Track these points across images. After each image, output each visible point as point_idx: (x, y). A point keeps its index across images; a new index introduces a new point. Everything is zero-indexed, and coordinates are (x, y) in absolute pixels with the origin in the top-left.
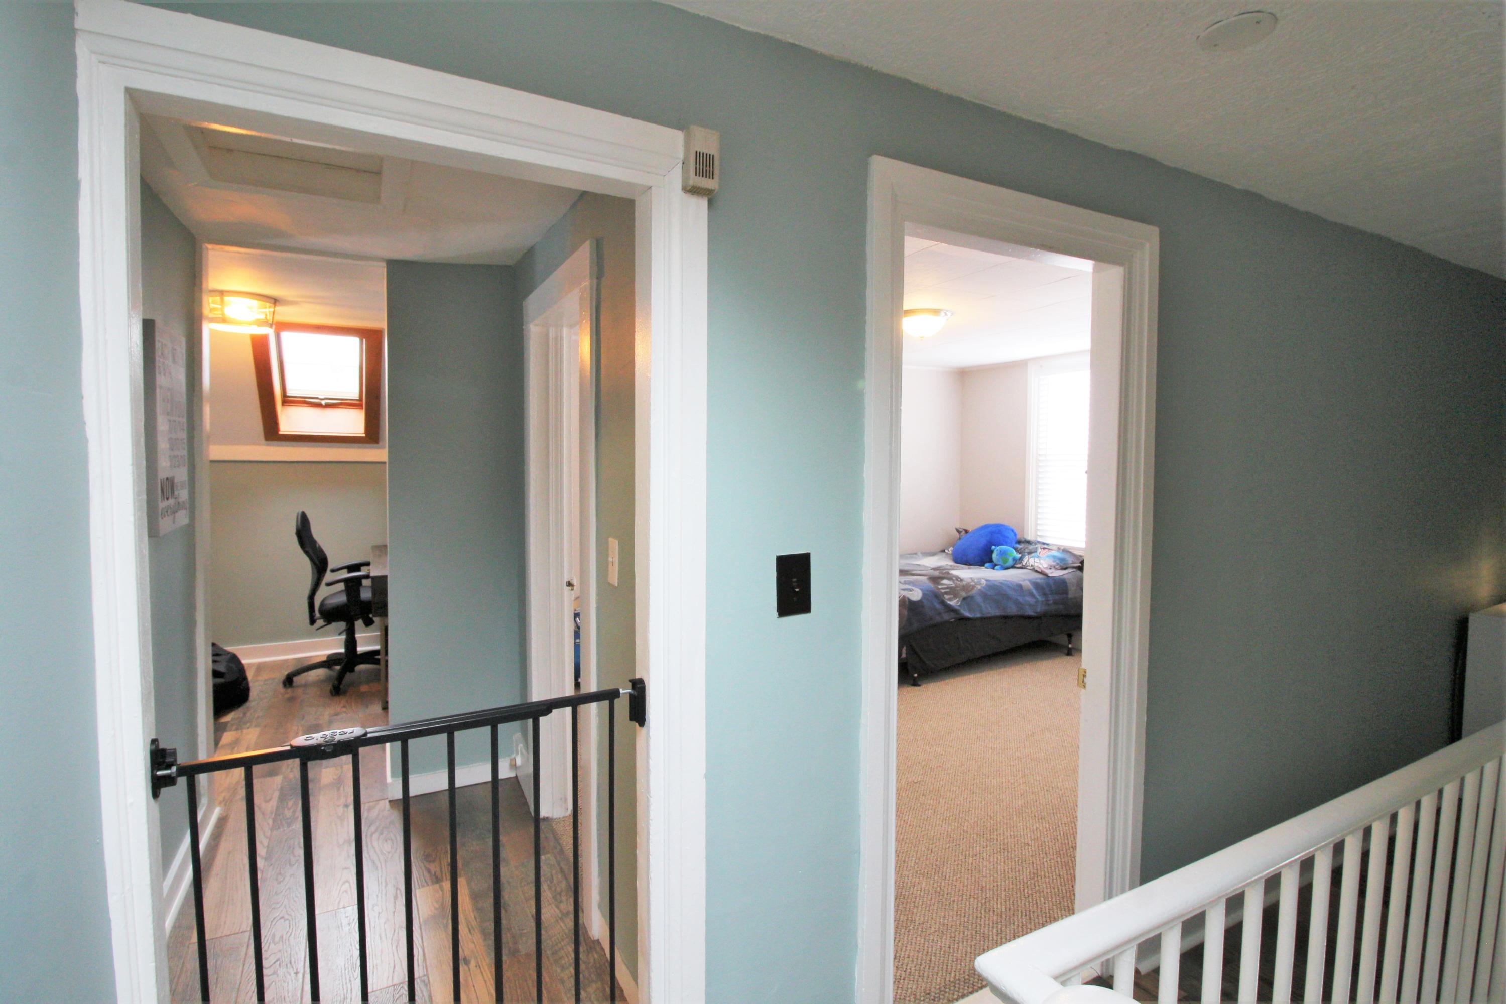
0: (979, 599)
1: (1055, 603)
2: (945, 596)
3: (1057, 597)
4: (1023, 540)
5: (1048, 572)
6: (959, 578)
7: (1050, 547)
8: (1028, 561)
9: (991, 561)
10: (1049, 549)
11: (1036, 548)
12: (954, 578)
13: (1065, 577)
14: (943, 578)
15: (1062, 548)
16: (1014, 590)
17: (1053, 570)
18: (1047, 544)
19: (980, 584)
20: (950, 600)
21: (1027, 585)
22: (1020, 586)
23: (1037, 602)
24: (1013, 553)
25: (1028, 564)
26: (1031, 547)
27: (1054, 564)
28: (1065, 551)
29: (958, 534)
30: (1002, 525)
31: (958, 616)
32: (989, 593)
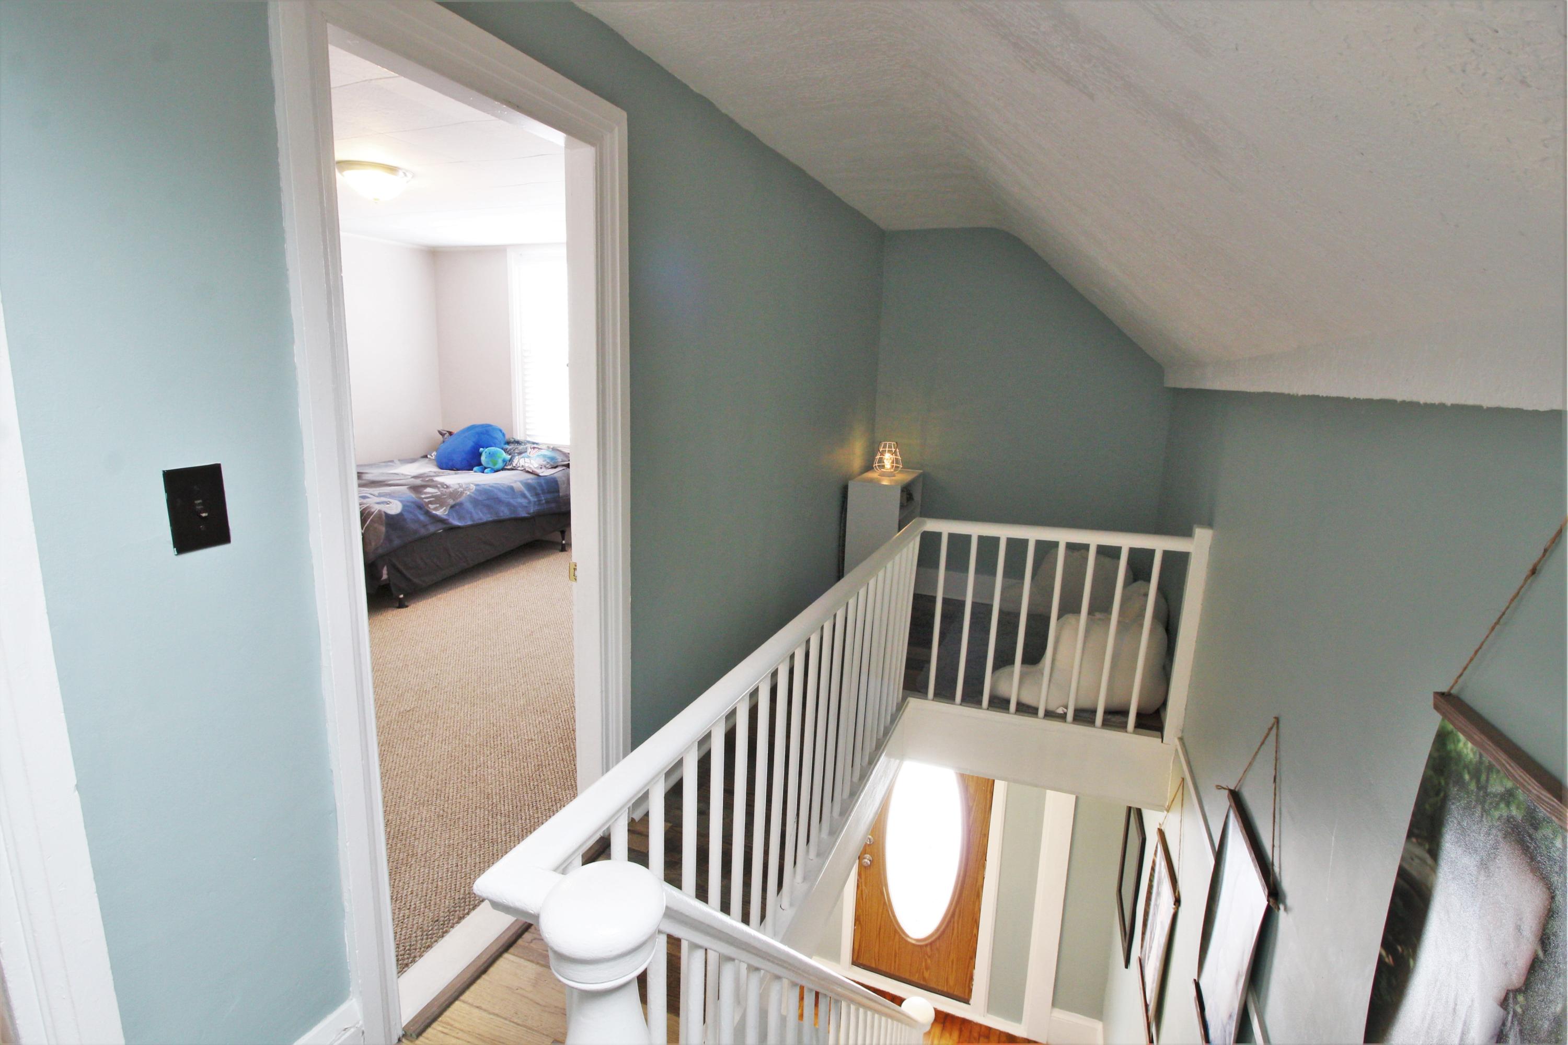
0: (469, 506)
1: (547, 502)
2: (430, 505)
3: (549, 496)
4: (512, 440)
5: (539, 471)
6: (446, 485)
7: (539, 447)
8: (519, 461)
9: (480, 464)
10: (539, 449)
11: (526, 448)
12: (439, 486)
13: (556, 475)
14: (425, 487)
15: (552, 447)
16: (506, 493)
17: (544, 469)
18: (537, 444)
19: (470, 489)
20: (436, 509)
21: (518, 486)
22: (512, 488)
23: (530, 502)
24: (502, 454)
25: (518, 465)
26: (521, 447)
27: (545, 463)
28: (554, 449)
29: (441, 436)
30: (489, 426)
31: (444, 526)
32: (480, 498)
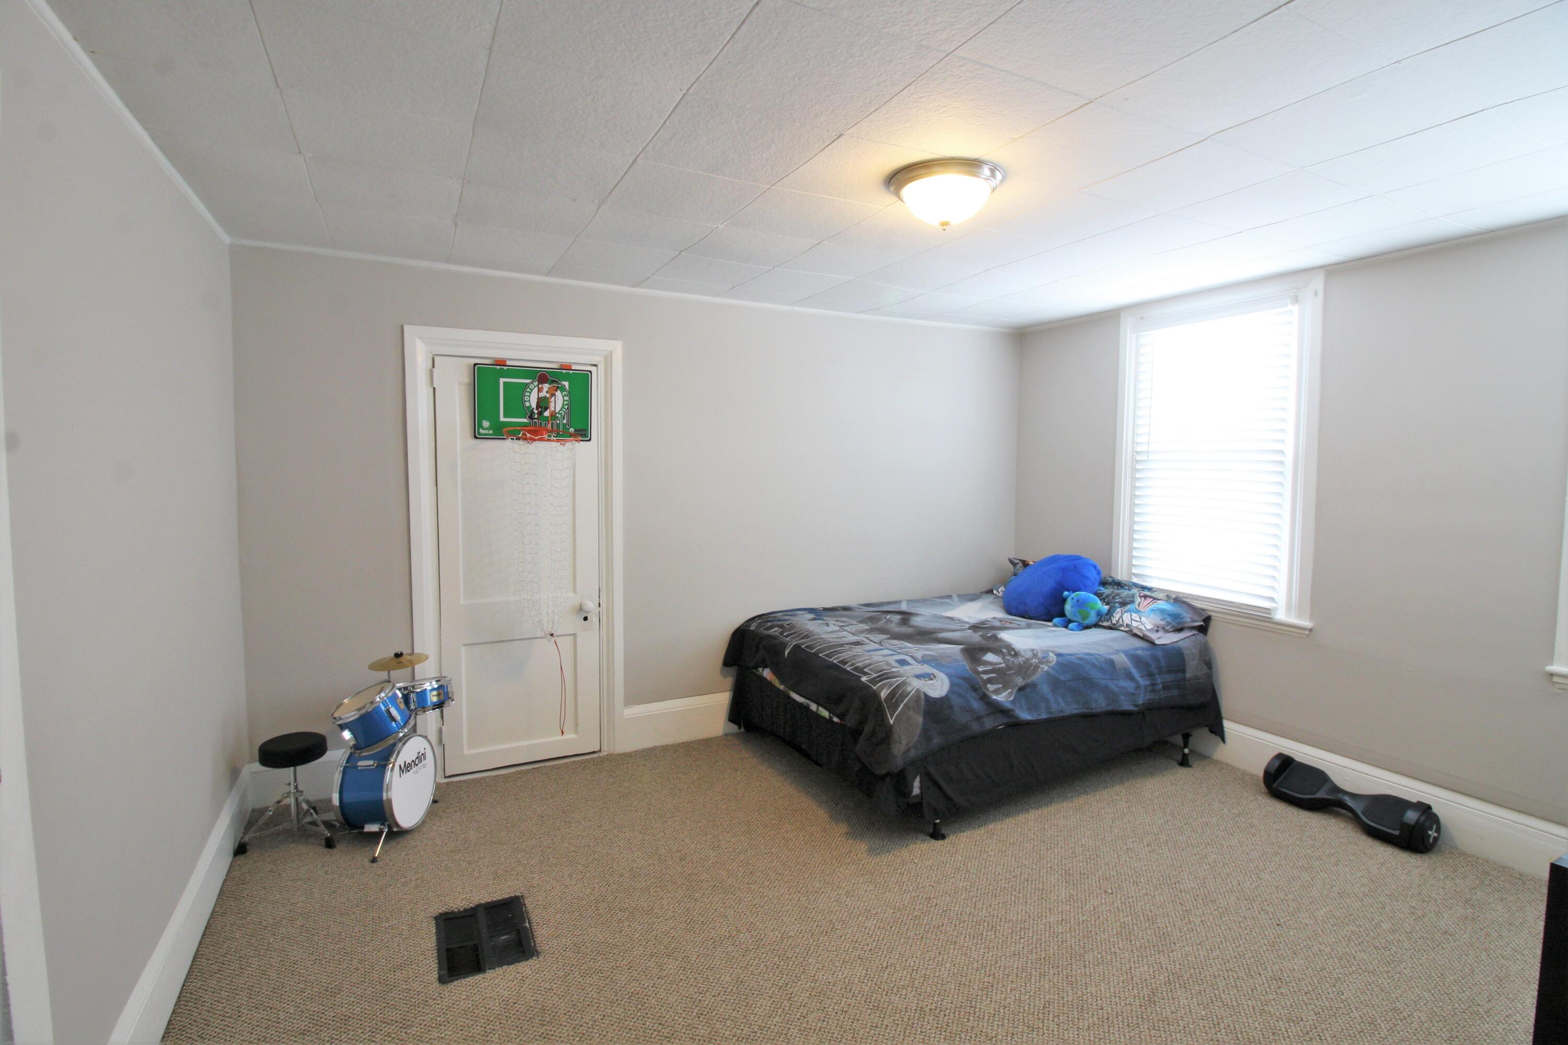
0: (1045, 689)
1: (1166, 687)
2: (989, 686)
3: (1169, 678)
4: (1110, 580)
5: (1154, 636)
6: (1013, 649)
7: (1153, 595)
8: (1121, 617)
9: (1062, 614)
10: (1154, 599)
11: (1133, 596)
12: (1004, 650)
13: (1181, 644)
14: (985, 650)
15: (1174, 596)
16: (1102, 670)
17: (1161, 634)
18: (1150, 589)
19: (1048, 662)
20: (997, 692)
21: (1122, 660)
22: (1111, 663)
23: (1138, 687)
24: (1097, 604)
25: (1121, 622)
26: (1124, 593)
27: (1163, 623)
28: (1178, 600)
29: (1012, 566)
30: (1079, 558)
31: (1006, 720)
32: (1062, 678)
